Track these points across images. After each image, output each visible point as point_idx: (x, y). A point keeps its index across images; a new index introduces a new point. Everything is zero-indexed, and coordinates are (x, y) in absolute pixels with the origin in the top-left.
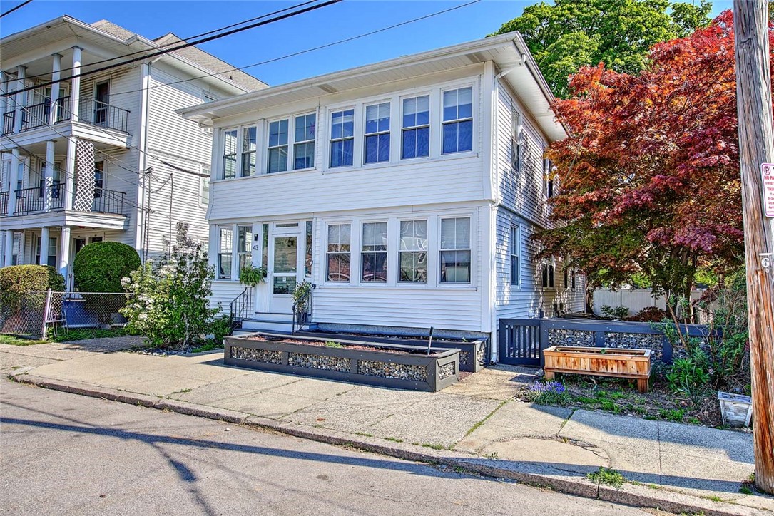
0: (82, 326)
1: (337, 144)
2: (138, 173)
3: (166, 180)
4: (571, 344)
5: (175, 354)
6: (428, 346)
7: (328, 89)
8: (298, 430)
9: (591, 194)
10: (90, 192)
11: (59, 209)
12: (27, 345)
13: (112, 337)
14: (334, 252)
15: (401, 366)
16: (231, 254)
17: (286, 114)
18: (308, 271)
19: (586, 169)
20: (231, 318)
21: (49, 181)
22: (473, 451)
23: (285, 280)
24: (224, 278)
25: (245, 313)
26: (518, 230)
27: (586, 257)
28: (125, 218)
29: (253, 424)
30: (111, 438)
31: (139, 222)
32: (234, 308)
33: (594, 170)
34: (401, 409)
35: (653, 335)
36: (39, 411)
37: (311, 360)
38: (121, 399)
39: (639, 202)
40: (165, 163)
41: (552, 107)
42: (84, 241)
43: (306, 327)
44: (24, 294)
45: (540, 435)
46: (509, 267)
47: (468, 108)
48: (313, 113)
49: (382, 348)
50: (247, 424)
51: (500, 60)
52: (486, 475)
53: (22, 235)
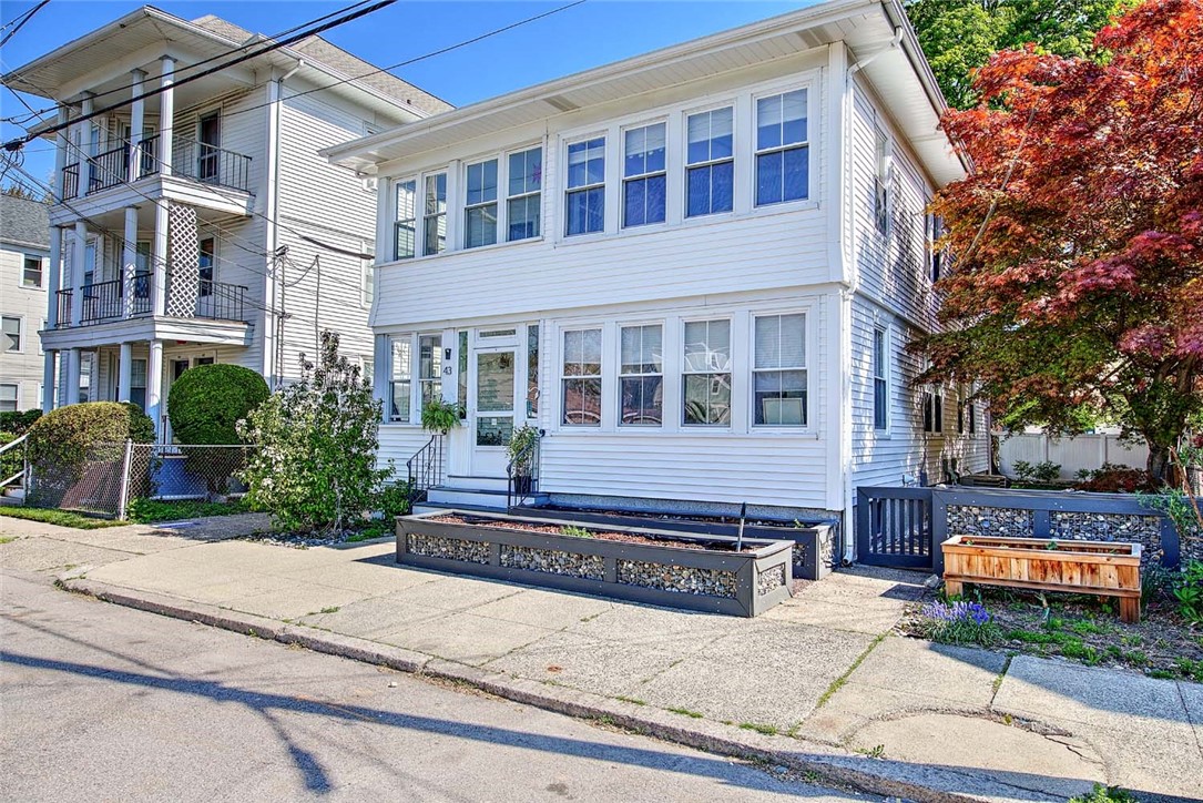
0: (180, 497)
1: (576, 198)
2: (265, 255)
3: (309, 266)
4: (988, 532)
5: (321, 544)
6: (737, 535)
7: (560, 104)
8: (515, 688)
9: (1017, 271)
10: (191, 286)
11: (144, 314)
12: (96, 527)
13: (226, 514)
14: (573, 377)
15: (691, 571)
16: (408, 381)
17: (494, 150)
18: (532, 407)
19: (1007, 228)
20: (410, 485)
21: (130, 269)
22: (836, 741)
23: (494, 422)
24: (398, 420)
25: (432, 476)
26: (885, 335)
27: (1006, 379)
28: (246, 326)
29: (437, 675)
30: (196, 699)
31: (268, 333)
32: (413, 469)
33: (1020, 229)
34: (694, 649)
35: (1141, 517)
36: (89, 645)
37: (537, 558)
38: (224, 624)
39: (1110, 281)
40: (305, 238)
41: (943, 124)
42: (186, 364)
43: (530, 501)
44: (92, 447)
45: (957, 707)
46: (872, 398)
47: (799, 127)
48: (539, 146)
49: (657, 538)
50: (427, 674)
51: (857, 41)
52: (864, 792)
53: (95, 356)
